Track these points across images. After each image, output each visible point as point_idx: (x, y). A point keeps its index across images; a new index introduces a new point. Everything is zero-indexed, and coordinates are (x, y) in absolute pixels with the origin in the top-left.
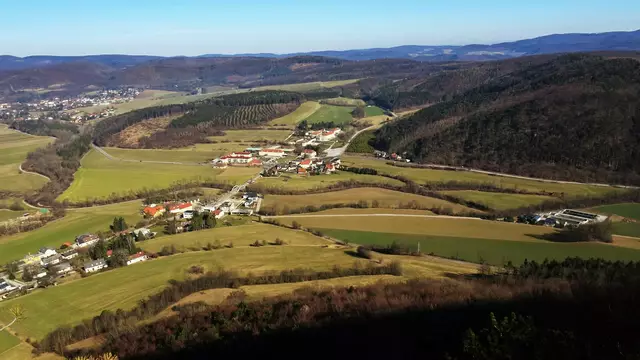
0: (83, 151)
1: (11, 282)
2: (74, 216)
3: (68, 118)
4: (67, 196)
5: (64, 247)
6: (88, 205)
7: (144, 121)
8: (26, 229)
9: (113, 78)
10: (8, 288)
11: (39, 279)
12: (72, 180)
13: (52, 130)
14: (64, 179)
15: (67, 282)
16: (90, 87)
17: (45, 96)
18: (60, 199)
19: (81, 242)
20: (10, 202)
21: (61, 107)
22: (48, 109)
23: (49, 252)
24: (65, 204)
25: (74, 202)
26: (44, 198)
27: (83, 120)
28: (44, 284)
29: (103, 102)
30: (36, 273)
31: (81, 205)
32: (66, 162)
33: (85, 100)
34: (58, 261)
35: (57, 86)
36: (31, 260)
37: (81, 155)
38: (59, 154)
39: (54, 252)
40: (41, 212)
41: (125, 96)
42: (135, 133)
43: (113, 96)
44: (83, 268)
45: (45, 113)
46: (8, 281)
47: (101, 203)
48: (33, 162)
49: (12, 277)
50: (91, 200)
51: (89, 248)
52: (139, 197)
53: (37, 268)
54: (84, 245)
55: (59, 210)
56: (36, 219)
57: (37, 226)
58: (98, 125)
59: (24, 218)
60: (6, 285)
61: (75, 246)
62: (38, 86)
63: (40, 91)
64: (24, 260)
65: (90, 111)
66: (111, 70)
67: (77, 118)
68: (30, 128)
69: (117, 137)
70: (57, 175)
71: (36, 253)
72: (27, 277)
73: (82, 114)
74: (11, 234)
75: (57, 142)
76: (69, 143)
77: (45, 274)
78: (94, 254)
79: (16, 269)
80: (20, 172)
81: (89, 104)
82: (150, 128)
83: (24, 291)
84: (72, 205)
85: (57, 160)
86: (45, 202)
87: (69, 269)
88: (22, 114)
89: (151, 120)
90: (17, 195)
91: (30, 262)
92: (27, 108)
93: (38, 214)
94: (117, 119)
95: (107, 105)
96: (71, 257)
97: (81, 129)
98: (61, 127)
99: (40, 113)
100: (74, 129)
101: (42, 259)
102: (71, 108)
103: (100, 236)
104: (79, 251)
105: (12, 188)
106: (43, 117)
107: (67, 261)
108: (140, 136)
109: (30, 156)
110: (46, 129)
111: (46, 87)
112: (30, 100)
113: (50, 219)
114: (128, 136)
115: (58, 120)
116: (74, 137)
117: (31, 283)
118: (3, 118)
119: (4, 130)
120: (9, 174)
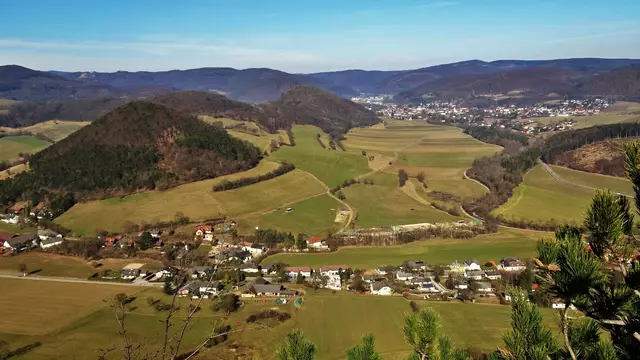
0: (529, 165)
1: (436, 284)
2: (507, 234)
3: (519, 128)
4: (500, 211)
5: (489, 265)
6: (522, 226)
7: (607, 141)
8: (458, 236)
9: (580, 85)
10: (432, 289)
11: (460, 290)
12: (510, 195)
13: (505, 140)
14: (502, 193)
15: (485, 302)
16: (550, 95)
17: (502, 103)
18: (496, 212)
19: (507, 265)
20: (449, 206)
21: (515, 115)
22: (503, 116)
23: (474, 266)
24: (499, 220)
25: (507, 219)
26: (479, 209)
27: (535, 132)
28: (463, 297)
29: (561, 112)
30: (458, 284)
31: (514, 225)
32: (508, 175)
33: (543, 109)
34: (480, 278)
35: (516, 92)
36: (457, 268)
37: (525, 170)
38: (504, 165)
39: (478, 267)
40: (474, 222)
41: (591, 108)
42: (592, 154)
43: (574, 107)
44: (503, 295)
45: (499, 121)
46: (433, 282)
47: (536, 227)
48: (477, 169)
49: (437, 280)
50: (526, 222)
51: (514, 274)
53: (460, 279)
54: (509, 269)
55: (492, 224)
56: (468, 228)
57: (468, 236)
58: (550, 140)
59: (458, 224)
60: (431, 286)
61: (499, 267)
62: (497, 92)
63: (498, 97)
64: (452, 267)
65: (544, 121)
66: (579, 76)
67: (530, 129)
68: (482, 134)
69: (570, 155)
70: (497, 187)
71: (462, 263)
72: (450, 285)
73: (535, 125)
74: (444, 237)
75: (504, 151)
76: (516, 154)
77: (466, 287)
78: (519, 280)
79: (442, 273)
80: (464, 178)
81: (546, 114)
82: (613, 150)
83: (444, 297)
84: (505, 223)
85: (500, 171)
86: (480, 212)
87: (489, 290)
88: (477, 120)
89: (618, 140)
90: (457, 199)
91: (455, 270)
92: (483, 114)
93: (472, 223)
94: (574, 134)
95: (566, 117)
96: (493, 277)
97: (531, 141)
98: (513, 137)
99: (493, 121)
100: (524, 141)
101: (467, 271)
102: (525, 117)
103: (527, 264)
104: (503, 274)
105: (454, 192)
106: (495, 124)
107: (489, 280)
108: (599, 157)
109: (476, 163)
110: (497, 137)
111: (505, 94)
112: (487, 107)
113: (482, 232)
114: (584, 156)
115: (509, 129)
116: (522, 149)
117: (452, 292)
118: (460, 122)
119: (459, 134)
120: (456, 178)
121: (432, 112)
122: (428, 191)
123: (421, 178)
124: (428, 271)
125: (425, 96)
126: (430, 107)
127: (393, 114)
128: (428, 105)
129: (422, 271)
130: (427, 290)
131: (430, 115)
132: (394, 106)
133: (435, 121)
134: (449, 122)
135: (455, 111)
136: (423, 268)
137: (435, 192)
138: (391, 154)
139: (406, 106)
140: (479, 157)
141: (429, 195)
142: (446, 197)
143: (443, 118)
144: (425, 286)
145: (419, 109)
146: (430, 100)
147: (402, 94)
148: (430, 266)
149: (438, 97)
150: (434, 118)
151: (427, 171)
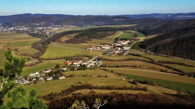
0: (49, 43)
1: (25, 81)
2: (45, 63)
3: (45, 33)
4: (43, 56)
5: (41, 72)
6: (49, 60)
7: (67, 35)
8: (31, 66)
9: (59, 21)
10: (25, 83)
11: (34, 81)
12: (45, 52)
13: (41, 37)
14: (43, 51)
15: (42, 82)
16: (52, 24)
17: (39, 26)
18: (41, 57)
19: (46, 71)
20: (27, 57)
21: (43, 29)
23: (37, 73)
24: (43, 59)
25: (45, 58)
26: (37, 57)
27: (49, 34)
28: (35, 82)
29: (55, 28)
30: (33, 79)
31: (47, 60)
32: (44, 46)
33: (50, 28)
34: (39, 76)
35: (43, 23)
36: (32, 75)
37: (48, 44)
38: (42, 43)
39: (38, 73)
40: (36, 61)
41: (62, 27)
42: (64, 39)
43: (58, 27)
44: (46, 79)
45: (39, 31)
46: (24, 80)
47: (53, 59)
48: (34, 45)
49: (26, 80)
50: (50, 58)
51: (49, 73)
52: (64, 58)
53: (33, 78)
54: (47, 72)
55: (41, 60)
56: (34, 63)
57: (34, 65)
58: (54, 36)
59: (30, 62)
60: (24, 82)
61: (44, 72)
62: (37, 23)
63: (38, 24)
64: (30, 75)
65: (52, 31)
66: (58, 19)
67: (48, 33)
68: (34, 35)
69: (59, 39)
70: (41, 50)
71: (33, 73)
72: (30, 80)
73: (49, 32)
74: (27, 67)
75: (41, 40)
76: (45, 41)
77: (35, 79)
78: (50, 75)
79: (27, 77)
80: (31, 48)
81: (51, 29)
82: (69, 37)
83: (29, 84)
84: (45, 59)
85: (41, 45)
86: (37, 58)
87: (42, 79)
88: (32, 31)
89: (69, 35)
90: (29, 55)
91: (31, 76)
92: (34, 29)
93: (35, 61)
94: (59, 34)
95: (57, 29)
96: (43, 75)
97: (48, 36)
98: (43, 36)
99: (37, 31)
100: (47, 36)
101: (35, 75)
102: (46, 30)
103: (52, 69)
104: (45, 73)
105: (28, 53)
106: (38, 32)
107: (41, 76)
108: (66, 39)
109: (34, 44)
110: (39, 36)
111: (40, 24)
112: (35, 27)
113: (38, 63)
114: (62, 39)
115: (42, 33)
116: (47, 39)
117: (31, 82)
118: (27, 32)
119: (27, 36)
120: (27, 49)
121: (17, 29)
122: (19, 54)
123: (16, 50)
124: (22, 78)
125: (14, 24)
126: (16, 28)
127: (2, 30)
128: (15, 27)
129: (21, 78)
130: (23, 83)
131: (16, 30)
132: (2, 27)
133: (19, 32)
134: (23, 32)
135: (25, 29)
136: (21, 77)
137: (21, 54)
138: (4, 43)
139: (7, 27)
140: (34, 42)
141: (20, 55)
142: (25, 55)
143: (21, 31)
144: (22, 82)
145: (12, 28)
146: (16, 25)
147: (5, 23)
148: (23, 76)
149: (18, 25)
150: (18, 31)
151: (18, 47)
